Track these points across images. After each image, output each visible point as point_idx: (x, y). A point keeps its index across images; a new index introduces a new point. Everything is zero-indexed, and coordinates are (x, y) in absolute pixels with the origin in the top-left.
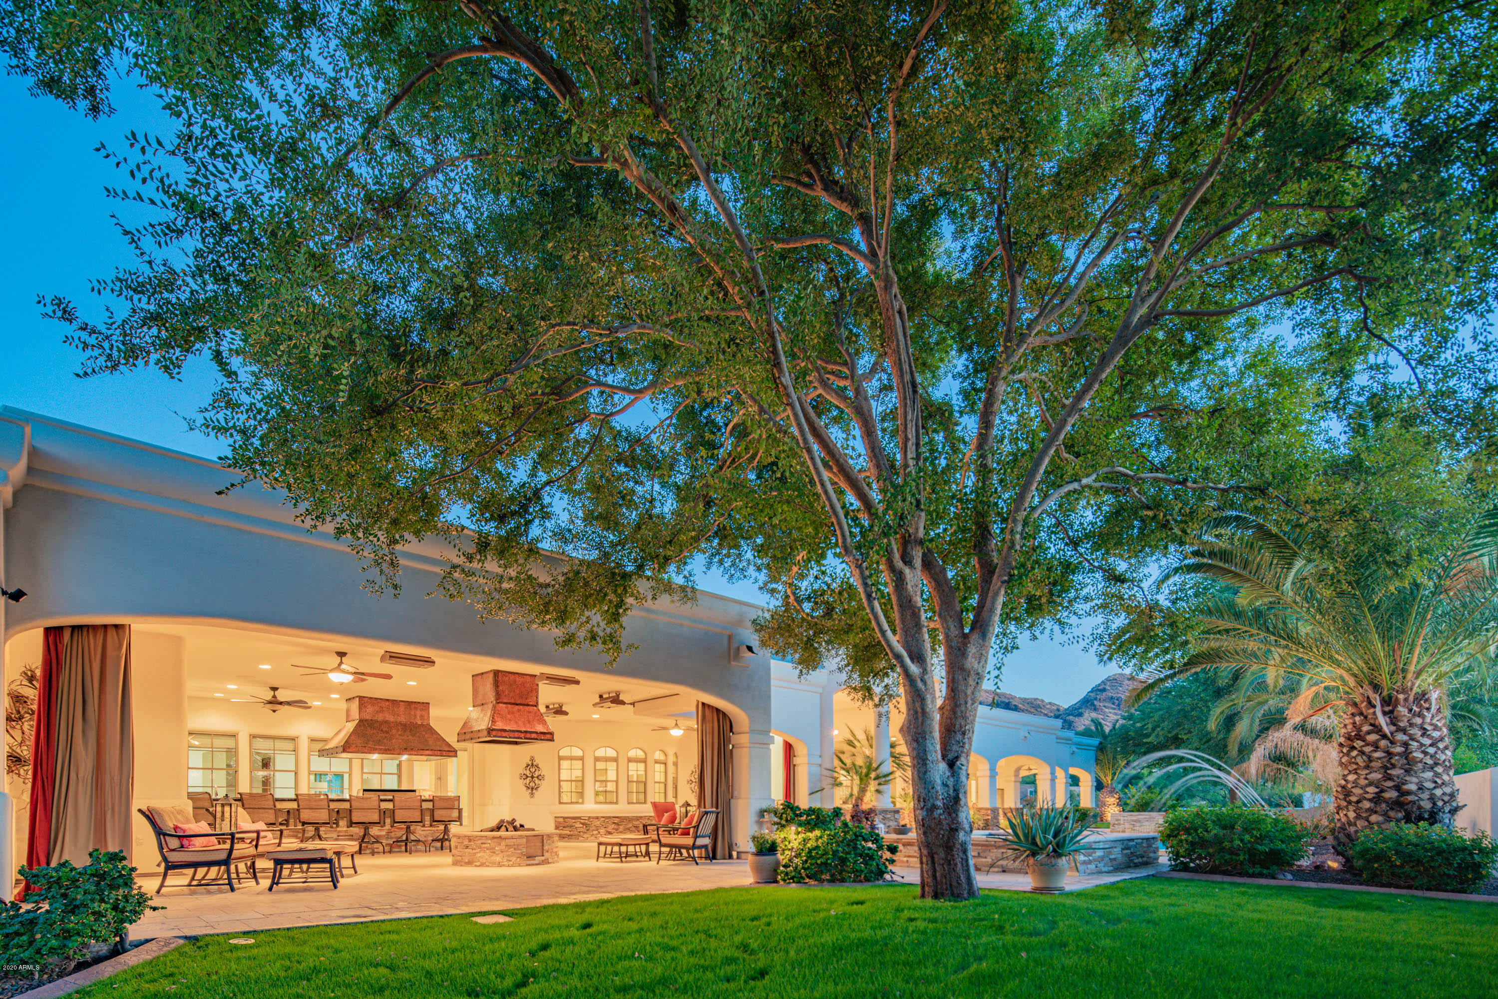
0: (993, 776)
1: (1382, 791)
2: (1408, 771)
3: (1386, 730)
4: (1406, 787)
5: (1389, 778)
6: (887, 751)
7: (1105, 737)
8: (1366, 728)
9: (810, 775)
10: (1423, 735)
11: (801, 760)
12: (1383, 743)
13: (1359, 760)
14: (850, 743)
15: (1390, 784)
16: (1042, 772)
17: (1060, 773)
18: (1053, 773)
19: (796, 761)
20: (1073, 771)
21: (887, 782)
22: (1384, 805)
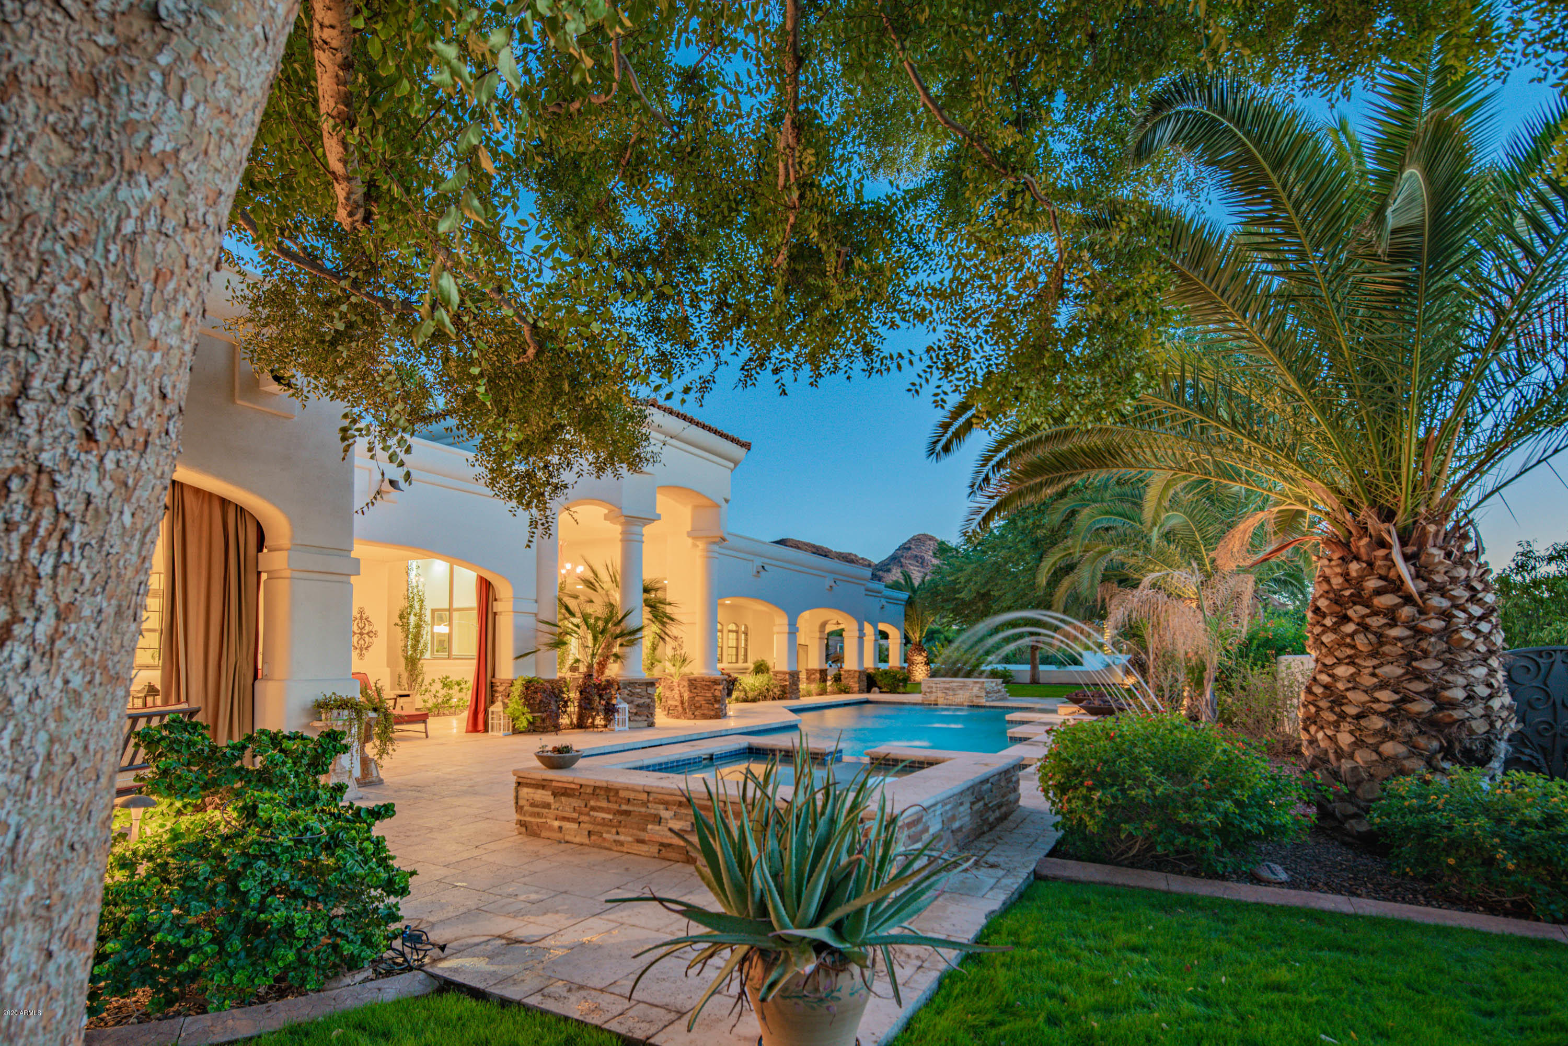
0: (793, 631)
1: (1405, 700)
2: (1450, 665)
3: (1412, 586)
4: (1448, 694)
5: (1419, 676)
6: (640, 597)
7: (914, 591)
8: (1372, 583)
9: (518, 628)
10: (1472, 599)
11: (504, 606)
12: (1407, 611)
13: (1361, 641)
14: (589, 584)
15: (1420, 687)
16: (850, 627)
17: (869, 629)
18: (861, 630)
19: (498, 607)
20: (882, 627)
21: (632, 643)
22: (1410, 727)
